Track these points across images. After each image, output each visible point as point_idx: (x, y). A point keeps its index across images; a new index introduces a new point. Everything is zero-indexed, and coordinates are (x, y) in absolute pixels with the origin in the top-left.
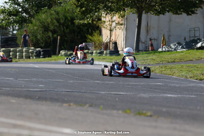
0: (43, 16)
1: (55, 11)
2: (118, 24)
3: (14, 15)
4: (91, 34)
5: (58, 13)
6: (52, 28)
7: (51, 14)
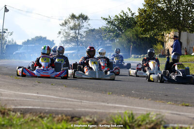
0: (128, 33)
1: (136, 30)
2: (170, 38)
3: (112, 32)
4: (156, 44)
5: (137, 31)
6: (133, 40)
7: (133, 32)
